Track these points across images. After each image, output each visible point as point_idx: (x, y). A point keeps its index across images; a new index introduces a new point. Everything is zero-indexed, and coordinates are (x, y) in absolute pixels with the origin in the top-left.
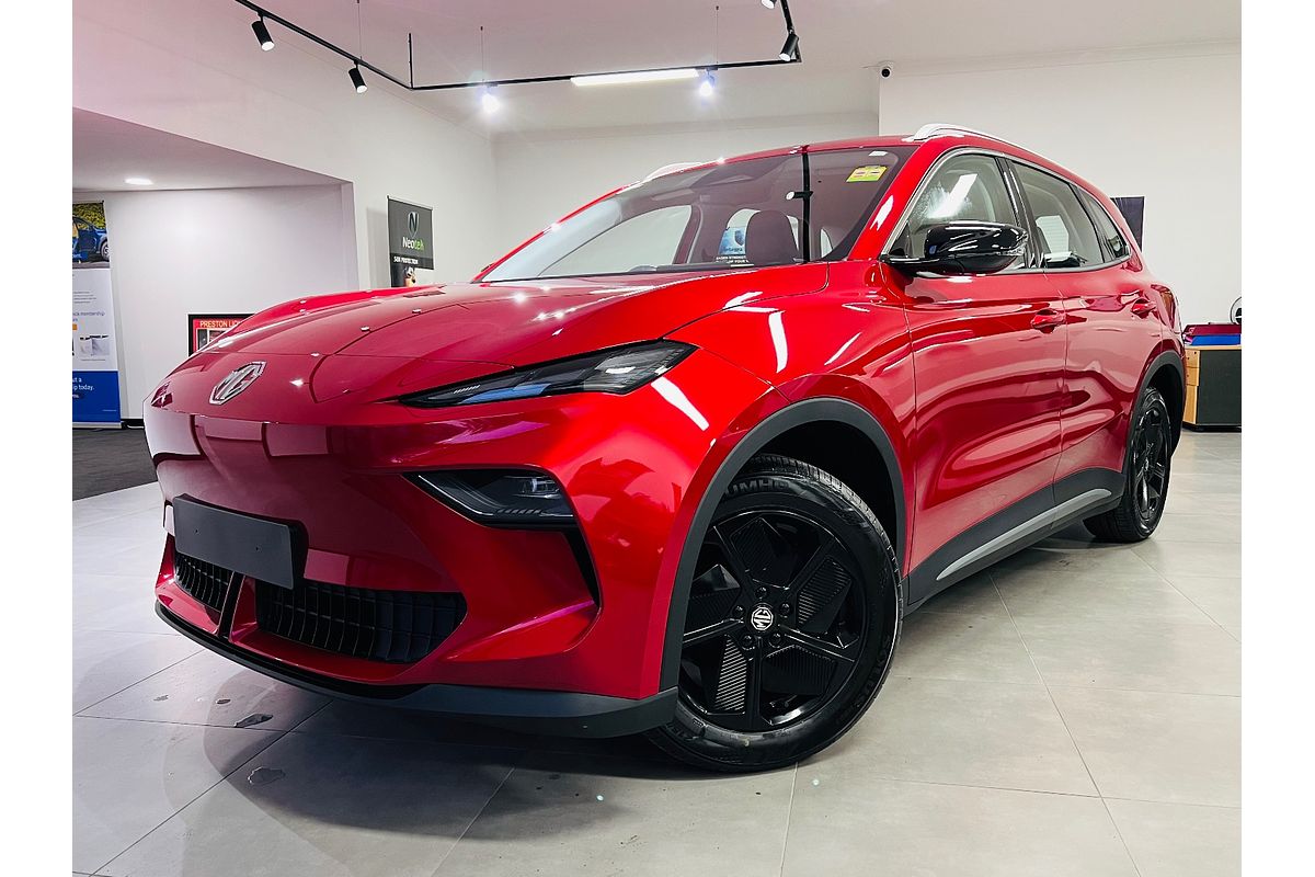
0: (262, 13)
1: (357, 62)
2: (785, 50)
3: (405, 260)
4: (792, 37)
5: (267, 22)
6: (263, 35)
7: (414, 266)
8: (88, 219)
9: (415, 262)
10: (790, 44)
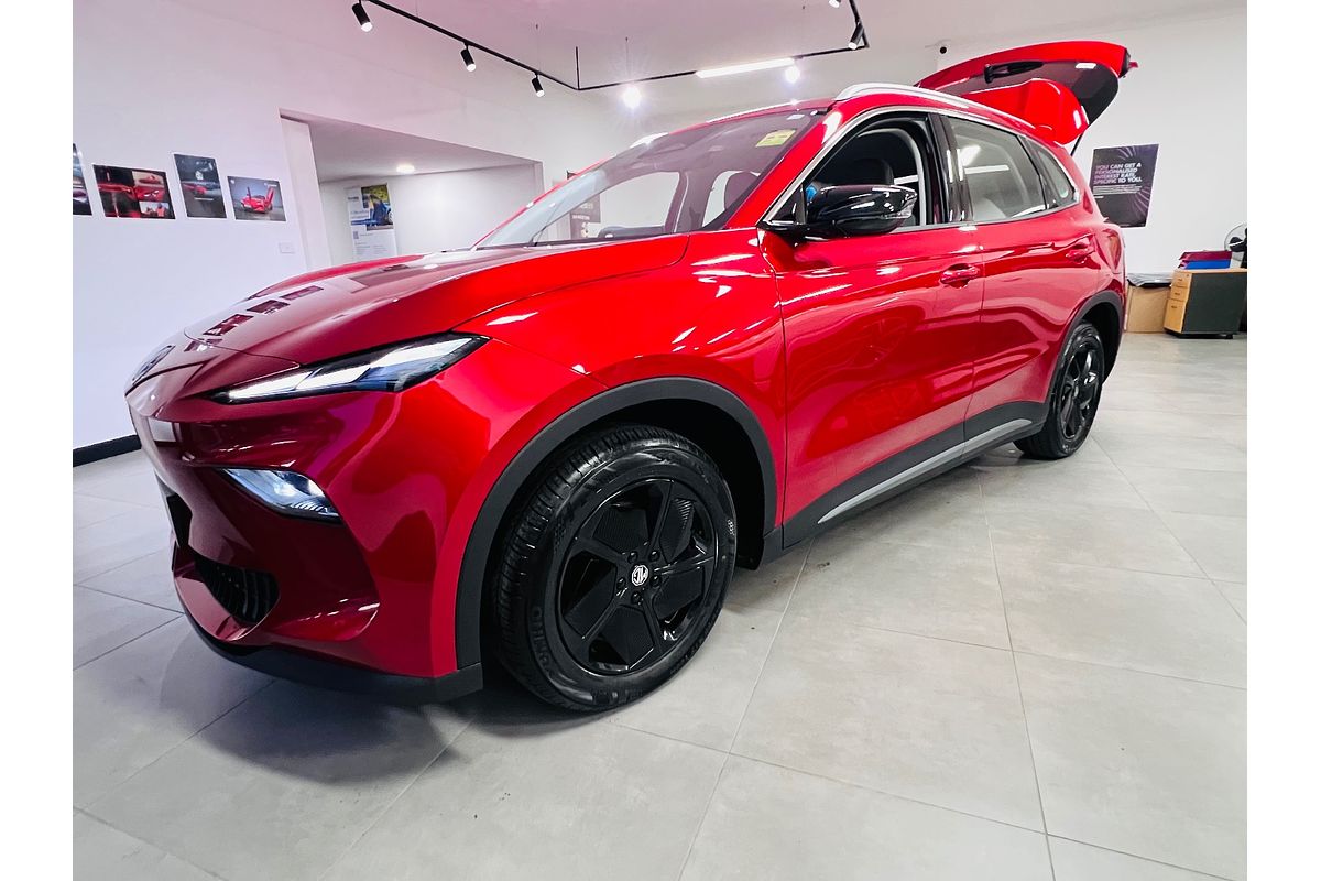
0: (467, 43)
1: (537, 73)
2: (853, 40)
3: (579, 217)
4: (859, 27)
5: (470, 48)
6: (468, 58)
7: (586, 221)
8: (379, 196)
9: (588, 218)
10: (858, 33)
